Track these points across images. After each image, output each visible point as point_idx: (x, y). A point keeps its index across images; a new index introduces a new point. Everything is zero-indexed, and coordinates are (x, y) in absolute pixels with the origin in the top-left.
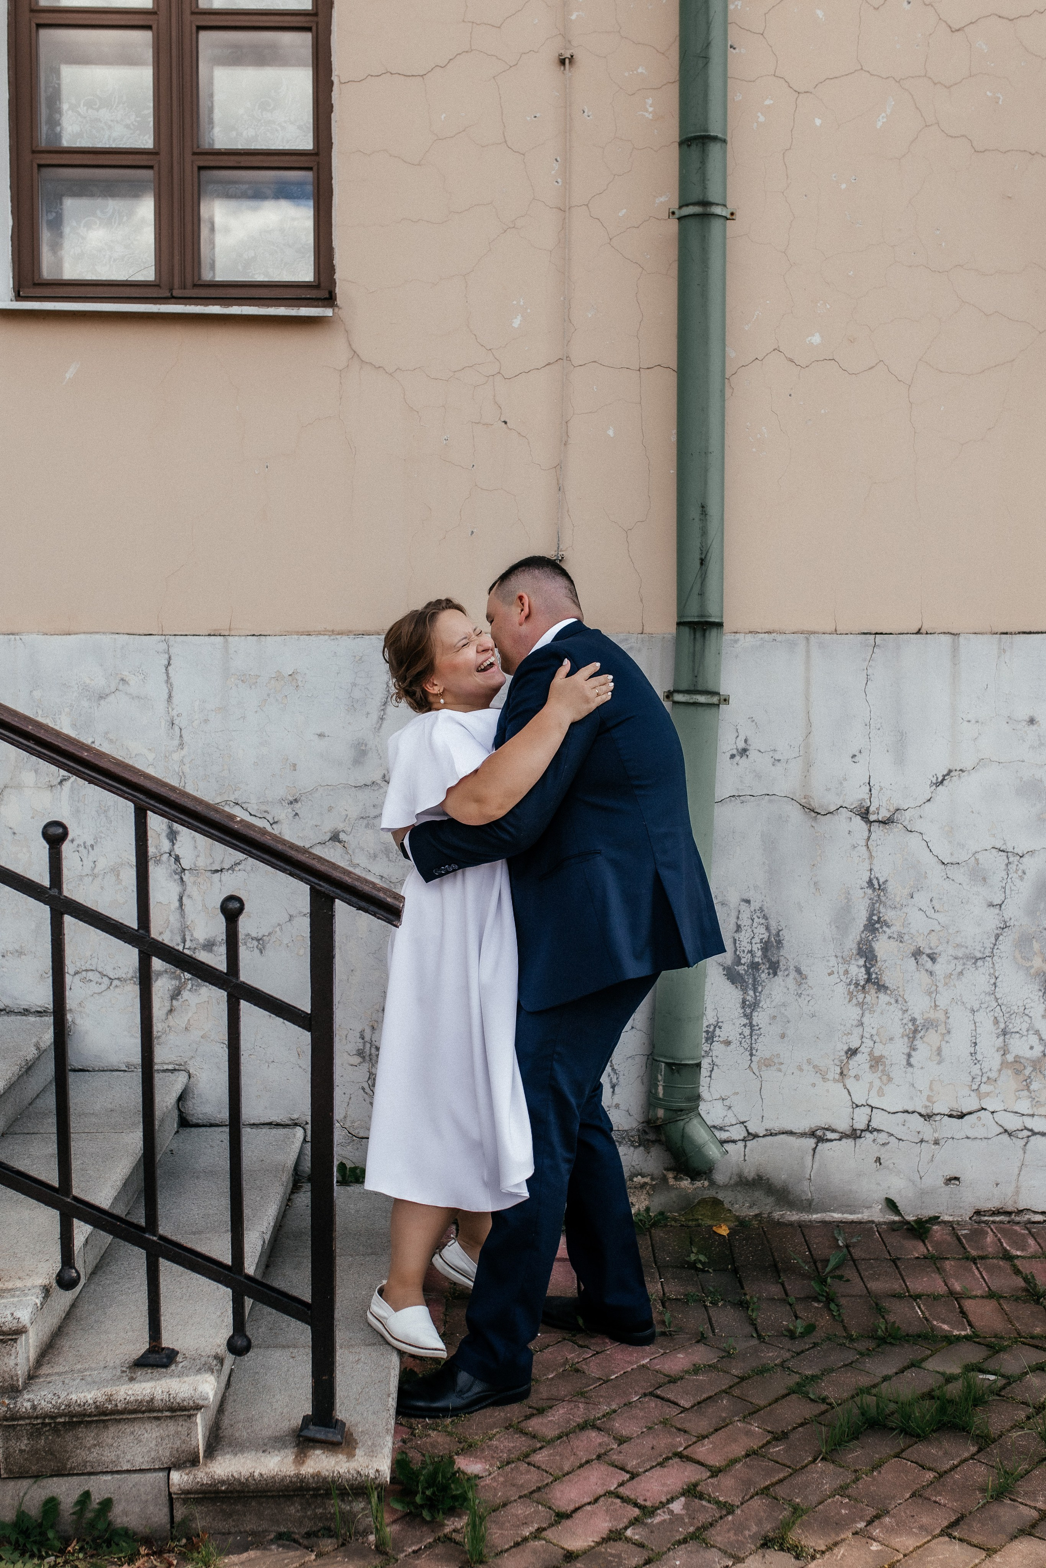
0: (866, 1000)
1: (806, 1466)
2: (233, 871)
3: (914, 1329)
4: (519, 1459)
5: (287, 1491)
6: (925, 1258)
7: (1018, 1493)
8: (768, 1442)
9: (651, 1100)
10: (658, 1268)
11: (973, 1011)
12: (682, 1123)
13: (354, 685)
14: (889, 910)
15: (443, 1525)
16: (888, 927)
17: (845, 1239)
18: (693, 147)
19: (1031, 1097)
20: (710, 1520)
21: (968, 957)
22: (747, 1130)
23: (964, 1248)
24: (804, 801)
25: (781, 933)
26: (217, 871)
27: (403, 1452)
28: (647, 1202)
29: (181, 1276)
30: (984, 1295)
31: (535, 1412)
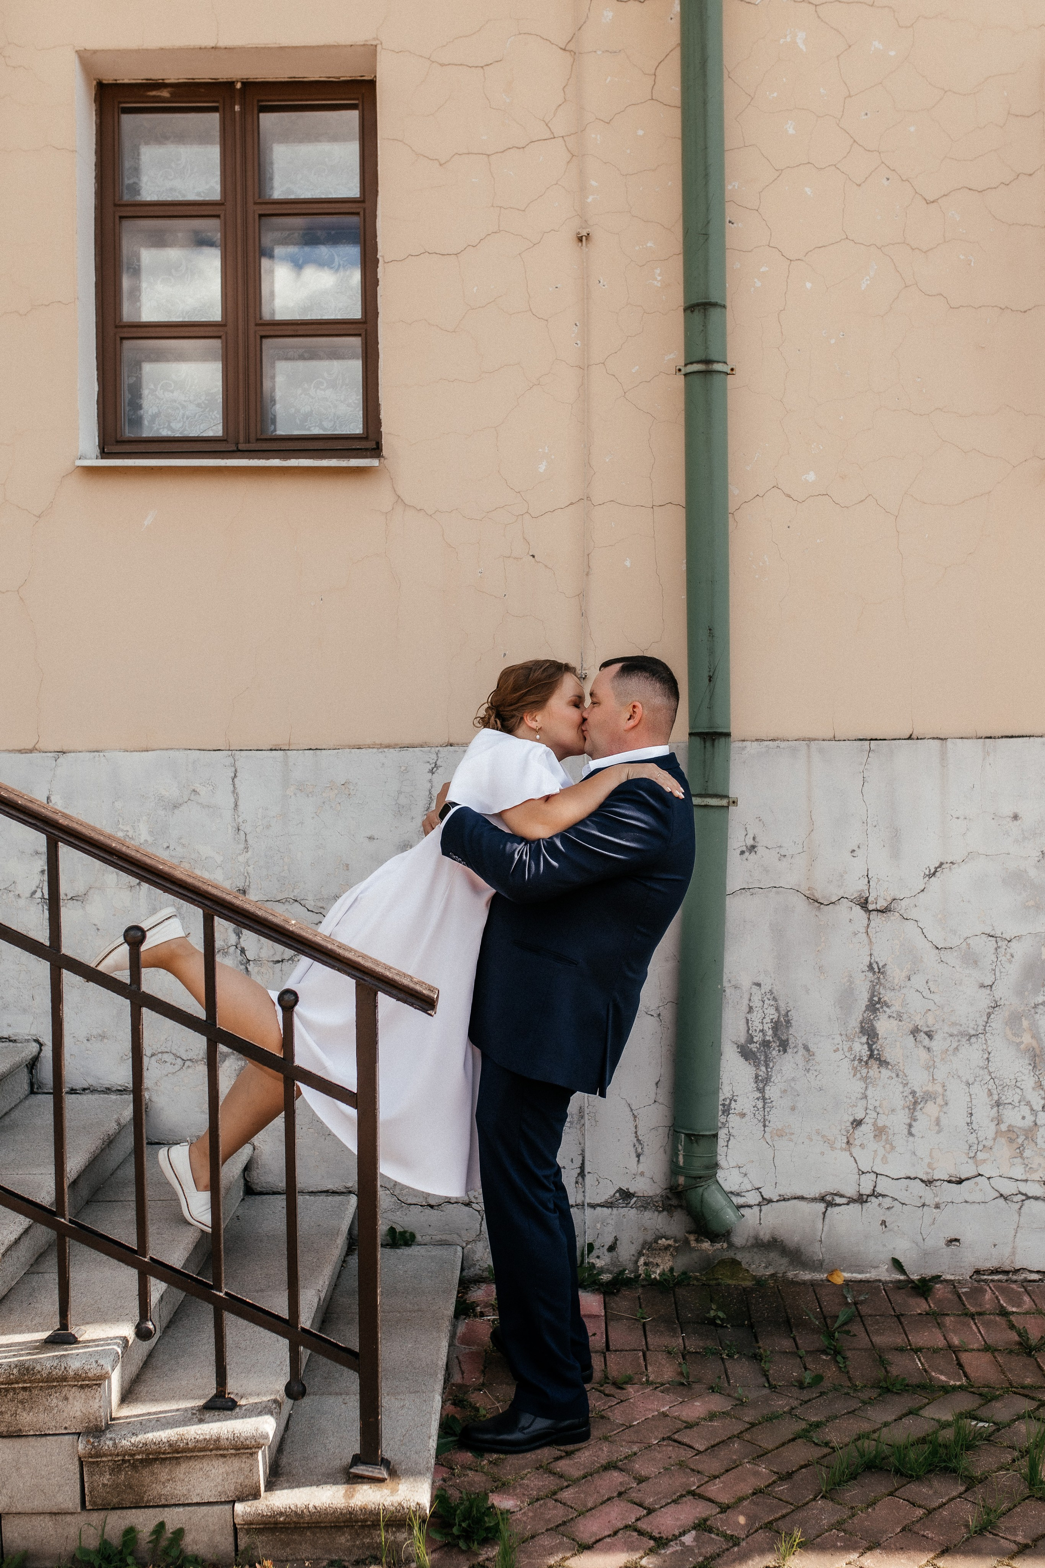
0: (869, 1075)
1: (807, 1503)
2: (293, 961)
3: (914, 1381)
4: (547, 1497)
5: (338, 1522)
6: (927, 1314)
7: (999, 1527)
8: (774, 1482)
9: (674, 1169)
10: (680, 1323)
11: (968, 1084)
12: (700, 1190)
13: (400, 792)
14: (888, 992)
15: (477, 1555)
16: (888, 1007)
17: (854, 1297)
18: (696, 312)
19: (1025, 1164)
20: (717, 1551)
21: (962, 1034)
22: (762, 1196)
23: (964, 1305)
24: (808, 892)
25: (789, 1014)
26: (278, 962)
27: (442, 1489)
28: (671, 1263)
29: (246, 1329)
30: (980, 1348)
31: (563, 1454)
